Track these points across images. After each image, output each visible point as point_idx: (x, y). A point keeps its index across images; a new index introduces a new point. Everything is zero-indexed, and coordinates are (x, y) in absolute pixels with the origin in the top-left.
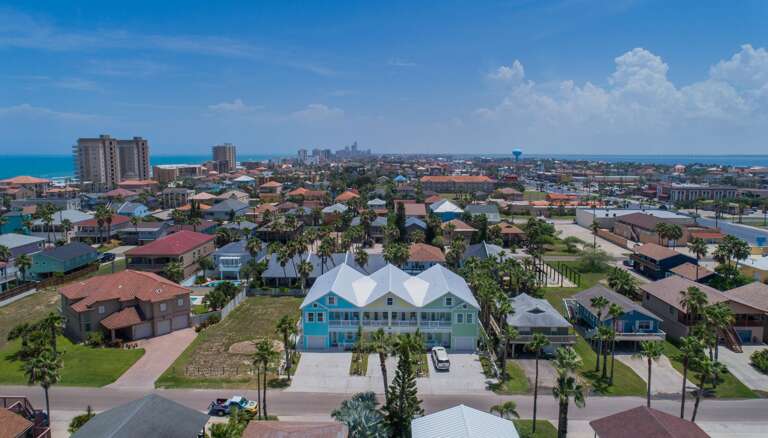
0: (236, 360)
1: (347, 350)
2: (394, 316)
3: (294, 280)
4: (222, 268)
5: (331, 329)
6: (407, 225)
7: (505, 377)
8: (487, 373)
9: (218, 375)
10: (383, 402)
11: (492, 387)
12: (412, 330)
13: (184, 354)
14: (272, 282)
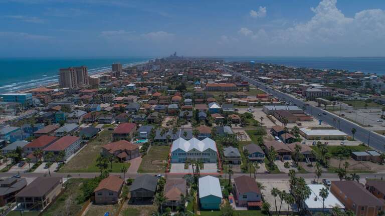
0: (155, 166)
1: (183, 163)
2: (195, 154)
3: (165, 140)
4: (141, 136)
5: (179, 157)
6: (200, 116)
7: (222, 169)
8: (218, 168)
9: (152, 170)
10: (193, 175)
11: (218, 172)
12: (200, 157)
13: (141, 164)
14: (157, 140)
